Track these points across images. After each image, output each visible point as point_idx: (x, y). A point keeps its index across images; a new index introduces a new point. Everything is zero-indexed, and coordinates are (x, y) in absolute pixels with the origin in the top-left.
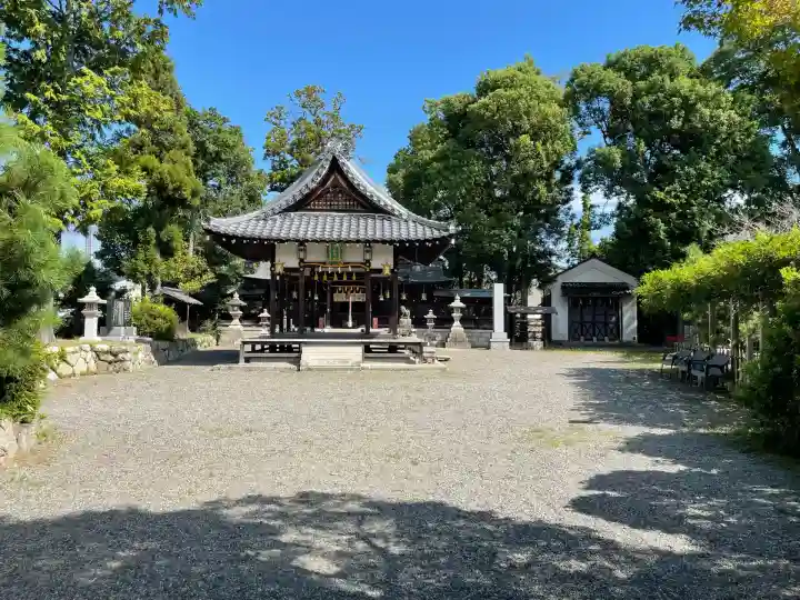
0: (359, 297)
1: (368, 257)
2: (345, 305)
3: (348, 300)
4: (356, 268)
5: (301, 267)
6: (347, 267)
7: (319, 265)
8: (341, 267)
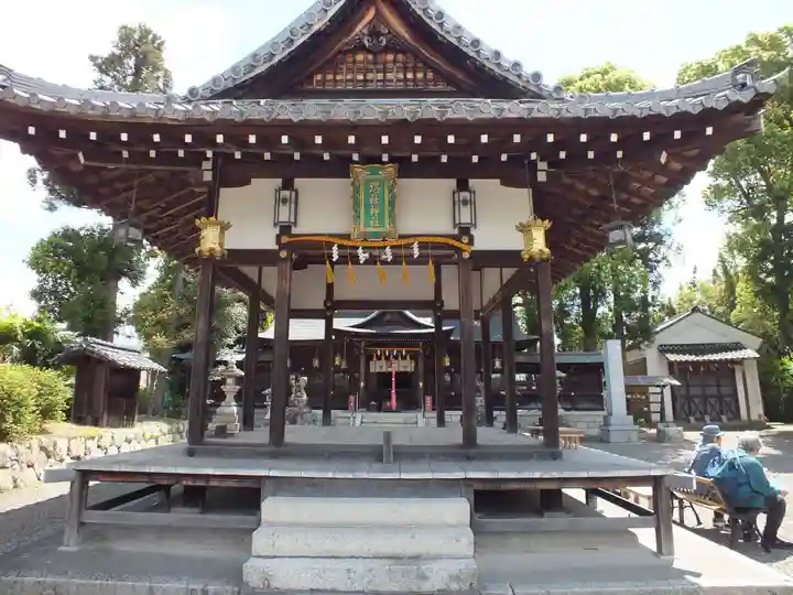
0: (407, 366)
1: (465, 218)
2: (384, 378)
3: (390, 370)
4: (433, 248)
5: (282, 246)
6: (409, 246)
7: (332, 240)
8: (392, 247)
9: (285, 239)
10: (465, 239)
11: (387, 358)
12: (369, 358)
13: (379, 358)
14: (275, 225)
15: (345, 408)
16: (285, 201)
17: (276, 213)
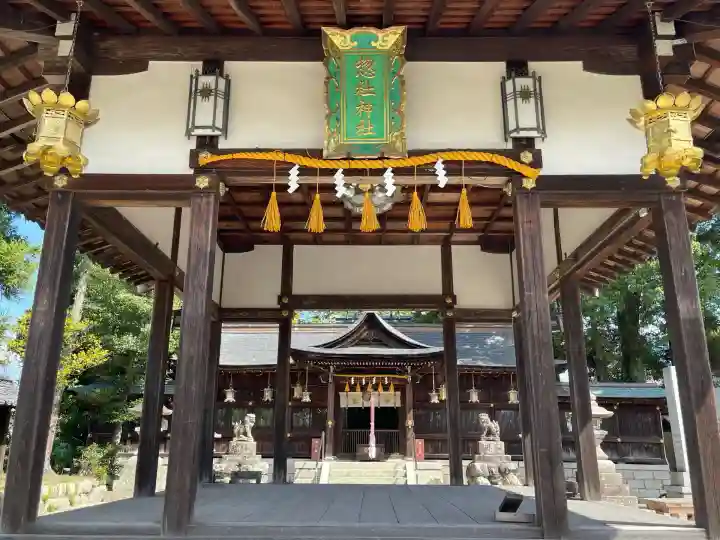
0: (390, 399)
1: (525, 116)
2: (358, 417)
3: (366, 405)
4: (469, 173)
5: (200, 170)
6: (427, 170)
7: (289, 158)
8: (397, 172)
9: (206, 158)
10: (527, 157)
11: (363, 389)
12: (339, 388)
13: (353, 388)
14: (188, 134)
15: (308, 457)
16: (206, 93)
17: (191, 114)
